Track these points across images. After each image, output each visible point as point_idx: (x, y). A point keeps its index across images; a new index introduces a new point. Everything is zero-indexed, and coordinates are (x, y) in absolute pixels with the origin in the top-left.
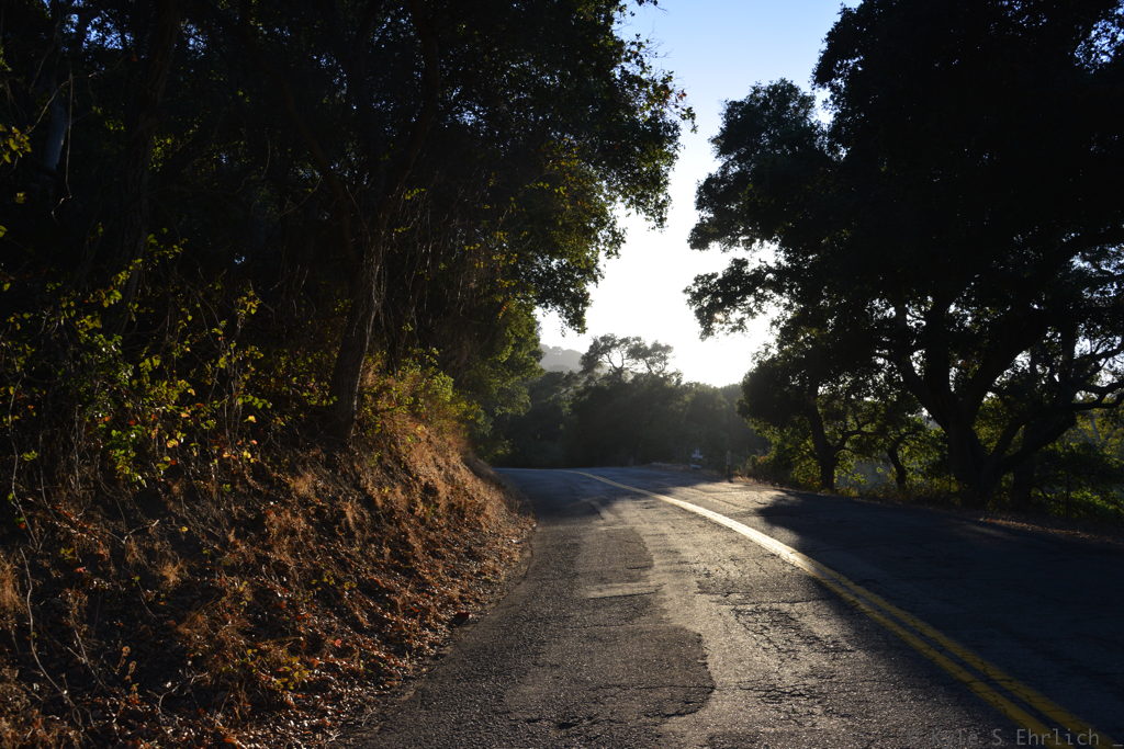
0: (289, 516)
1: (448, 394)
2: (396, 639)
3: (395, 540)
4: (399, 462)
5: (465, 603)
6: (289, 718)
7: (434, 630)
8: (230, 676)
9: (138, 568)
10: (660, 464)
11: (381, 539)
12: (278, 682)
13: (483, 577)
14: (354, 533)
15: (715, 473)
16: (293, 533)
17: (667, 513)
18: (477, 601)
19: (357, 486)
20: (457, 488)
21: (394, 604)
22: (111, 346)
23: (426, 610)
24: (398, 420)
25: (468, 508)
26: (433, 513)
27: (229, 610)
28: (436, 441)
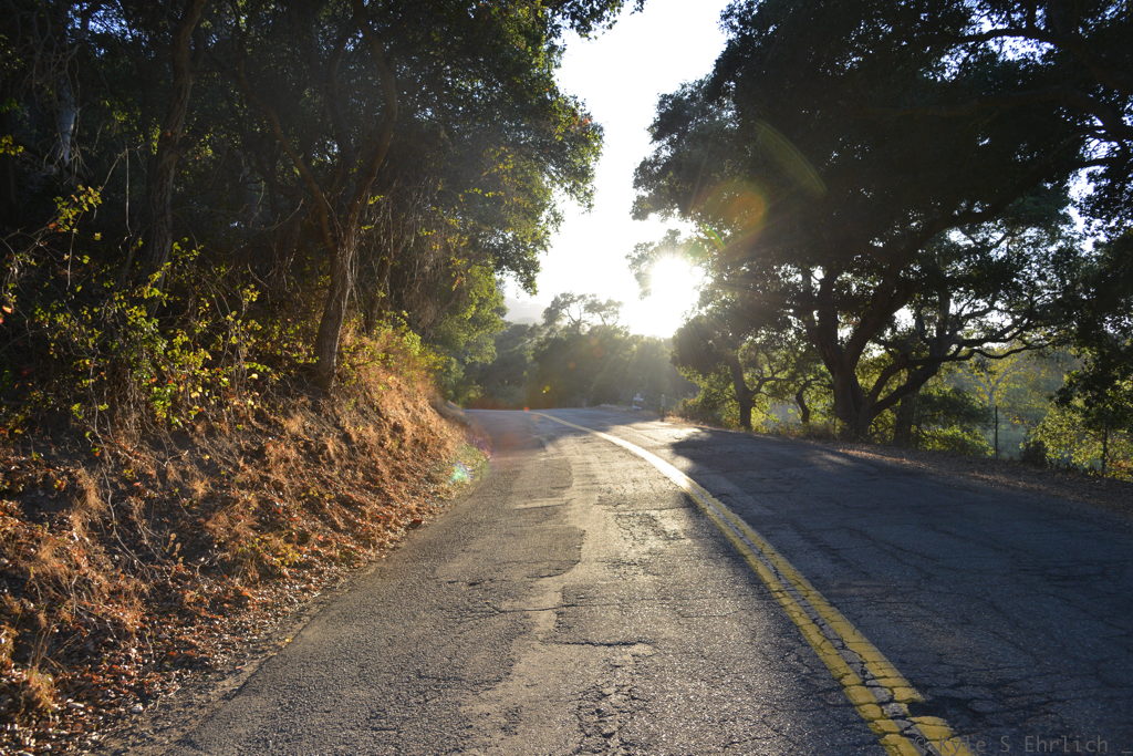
0: (283, 448)
1: (416, 349)
2: (364, 536)
3: (367, 466)
4: (372, 407)
5: (420, 514)
6: (285, 583)
7: (394, 531)
8: (244, 555)
9: (176, 483)
10: (608, 406)
11: (356, 466)
12: (278, 560)
13: (439, 496)
14: (333, 462)
15: (651, 413)
16: (287, 460)
17: (599, 447)
18: (430, 512)
19: (337, 426)
20: (422, 427)
21: (364, 513)
22: (151, 327)
23: (389, 518)
24: (372, 372)
25: (431, 443)
26: (400, 447)
27: (242, 513)
28: (405, 389)
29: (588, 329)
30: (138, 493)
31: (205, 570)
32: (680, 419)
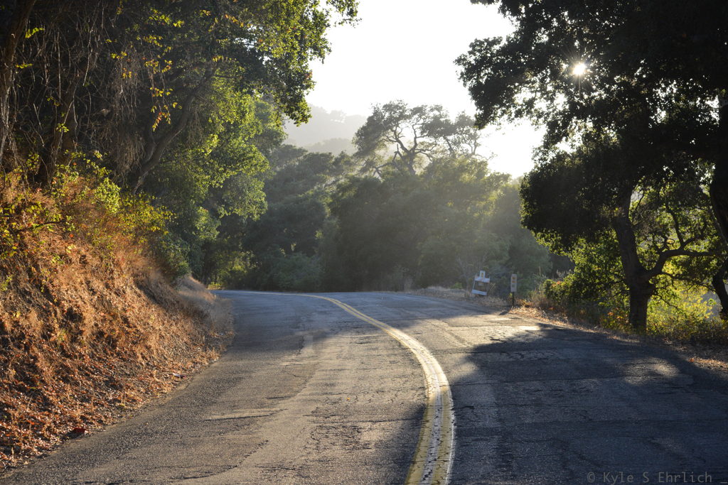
1: (114, 204)
3: (22, 363)
4: (39, 286)
5: (86, 423)
10: (441, 289)
13: (118, 404)
15: (499, 301)
17: (377, 349)
24: (44, 240)
25: (124, 338)
26: (74, 340)
28: (92, 261)
29: (427, 162)
32: (534, 311)
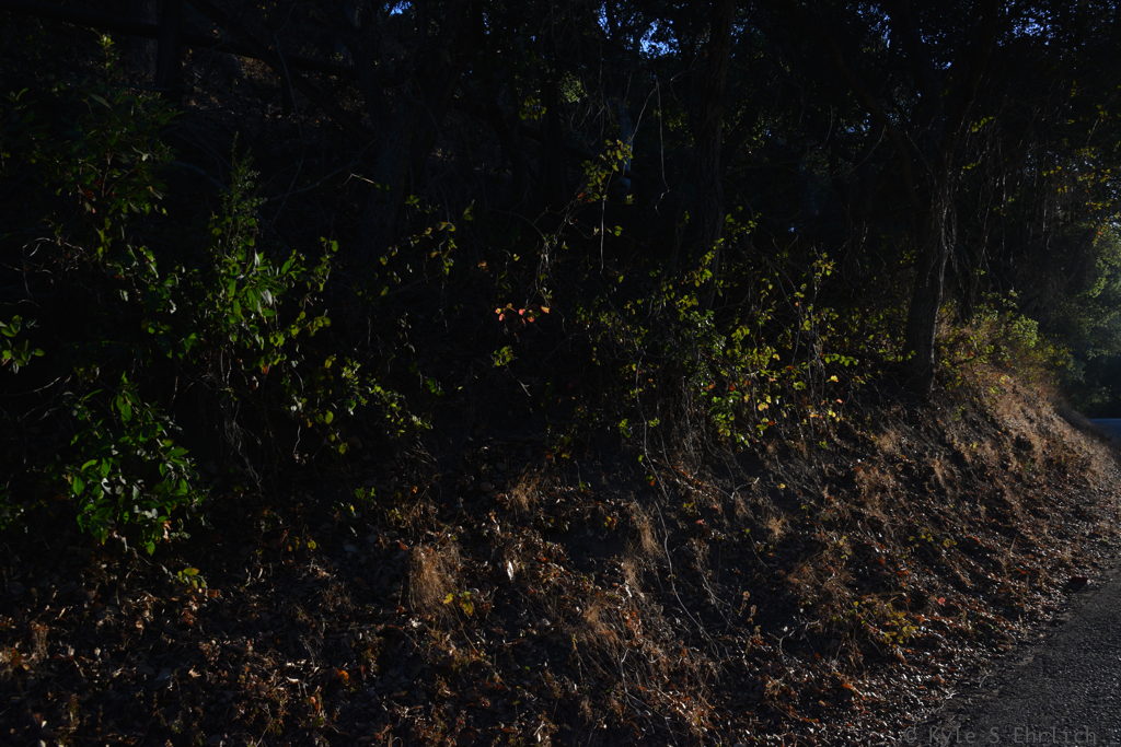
0: (877, 473)
2: (1003, 601)
3: (990, 497)
5: (1080, 568)
6: (901, 672)
7: (1047, 594)
8: (840, 625)
9: (747, 521)
11: (975, 497)
12: (887, 635)
13: (1099, 540)
14: (945, 490)
16: (884, 490)
18: (1094, 565)
19: (942, 442)
20: (1053, 441)
21: (997, 566)
22: (705, 321)
23: (1035, 573)
24: (978, 371)
26: (1030, 468)
27: (832, 563)
28: (1023, 391)
30: (702, 534)
31: (791, 646)
